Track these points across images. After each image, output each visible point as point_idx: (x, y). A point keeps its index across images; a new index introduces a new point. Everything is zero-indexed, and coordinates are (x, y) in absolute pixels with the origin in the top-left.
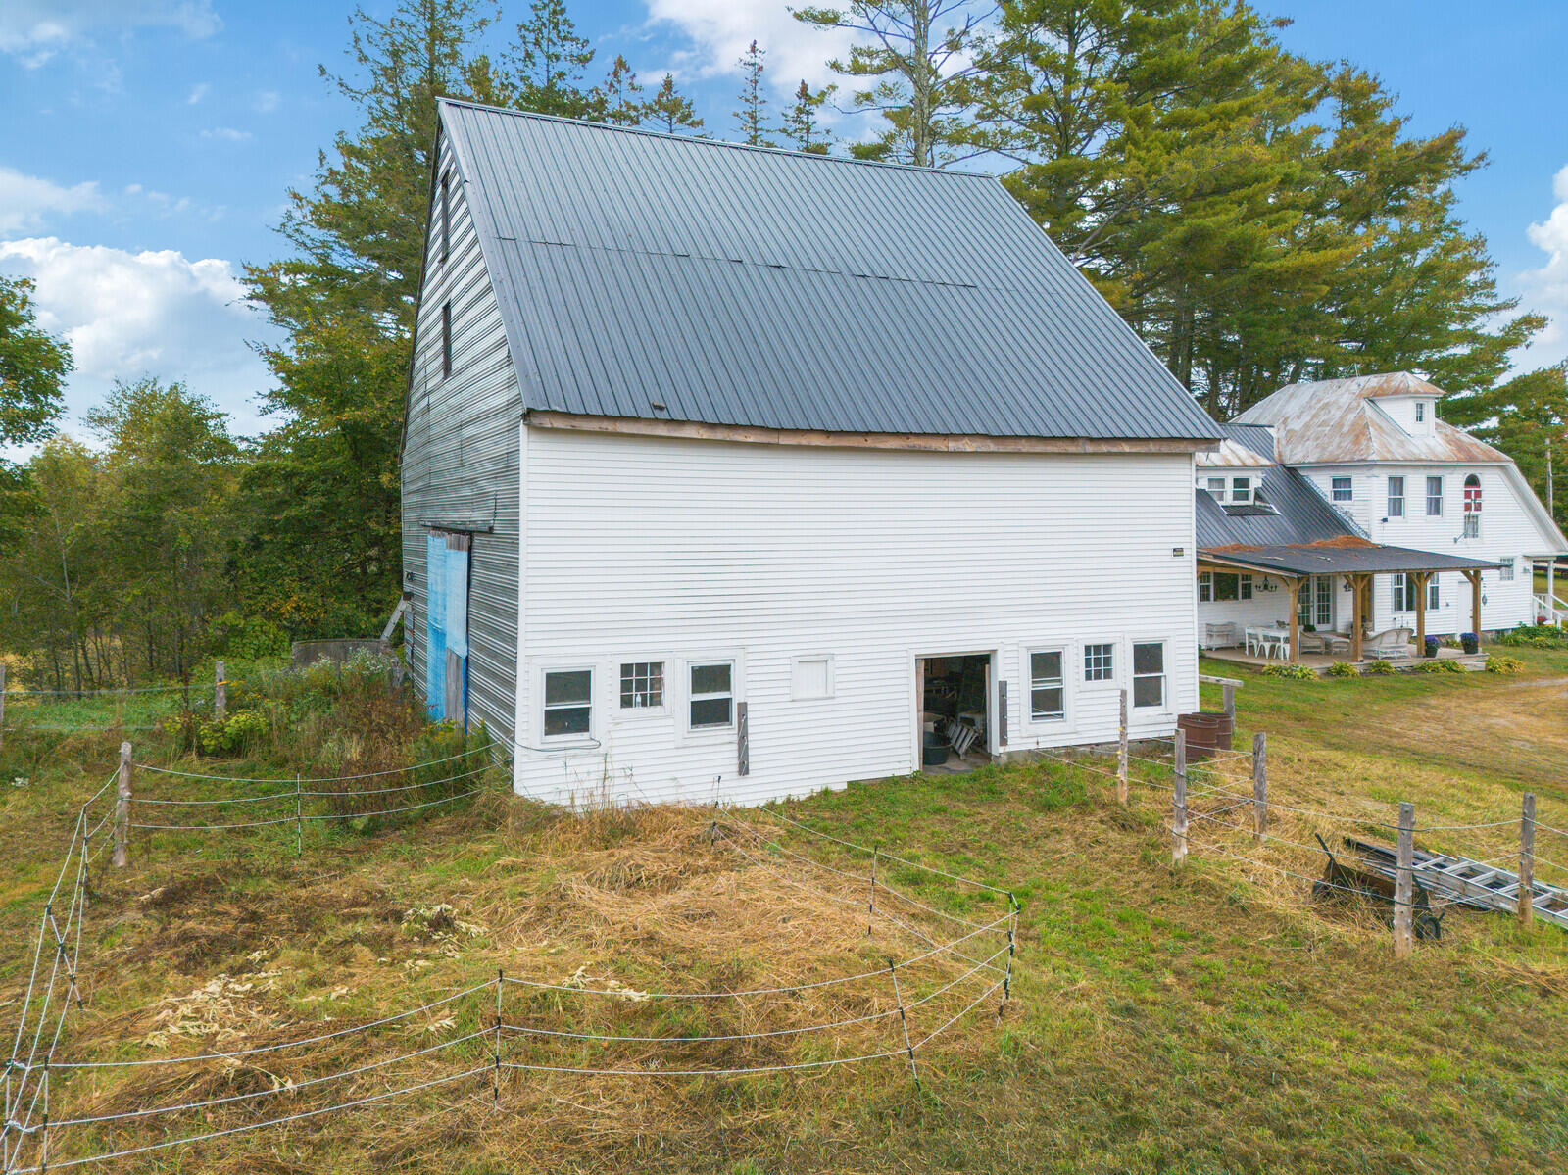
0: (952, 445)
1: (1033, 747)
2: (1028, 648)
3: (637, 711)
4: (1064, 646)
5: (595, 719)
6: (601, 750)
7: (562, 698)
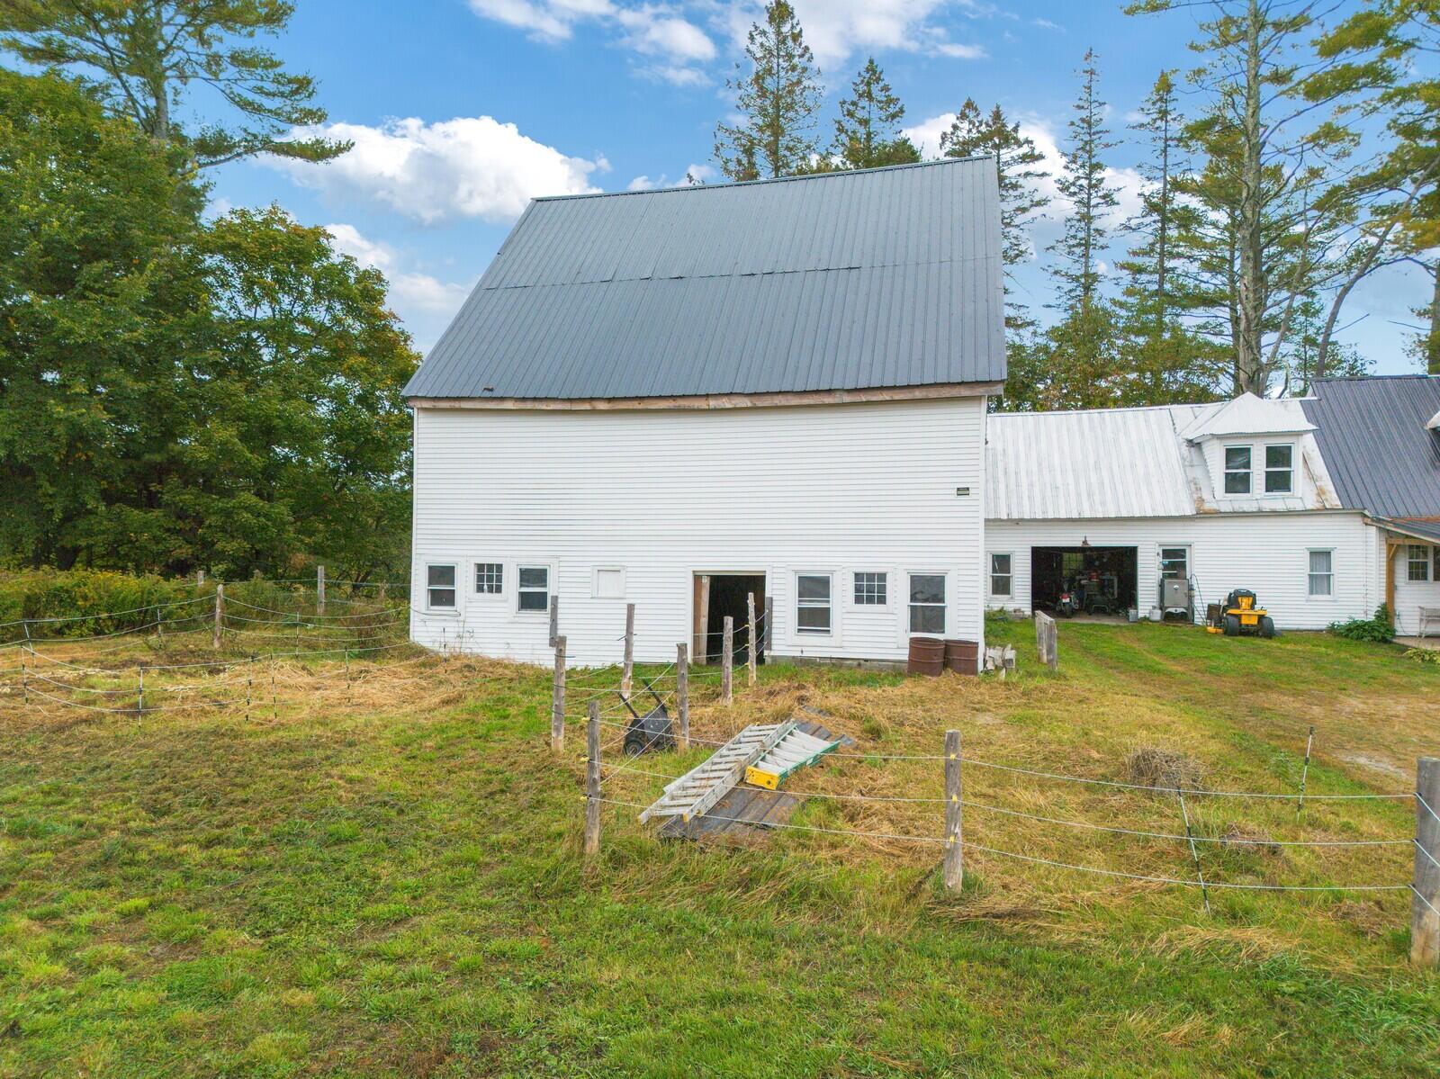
0: (713, 403)
1: (798, 654)
2: (796, 572)
3: (486, 595)
4: (832, 572)
5: (459, 597)
6: (461, 618)
7: (438, 583)
